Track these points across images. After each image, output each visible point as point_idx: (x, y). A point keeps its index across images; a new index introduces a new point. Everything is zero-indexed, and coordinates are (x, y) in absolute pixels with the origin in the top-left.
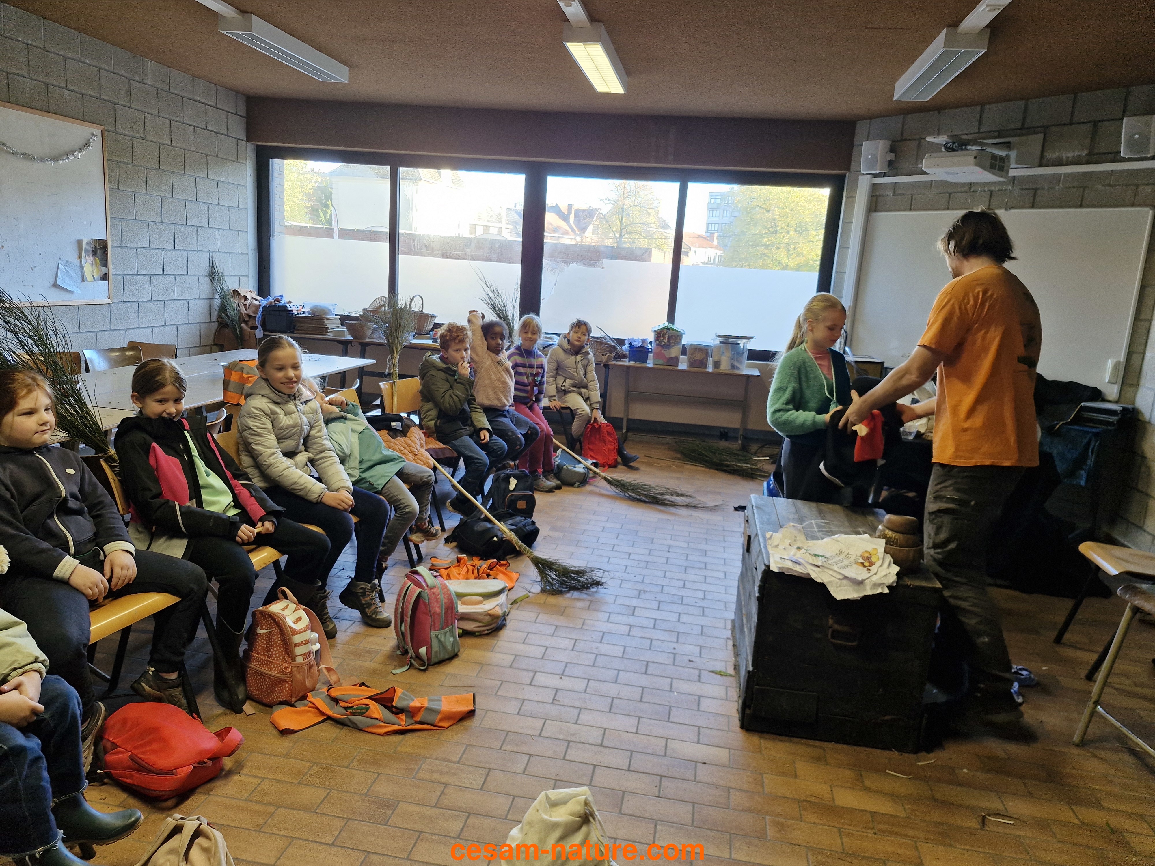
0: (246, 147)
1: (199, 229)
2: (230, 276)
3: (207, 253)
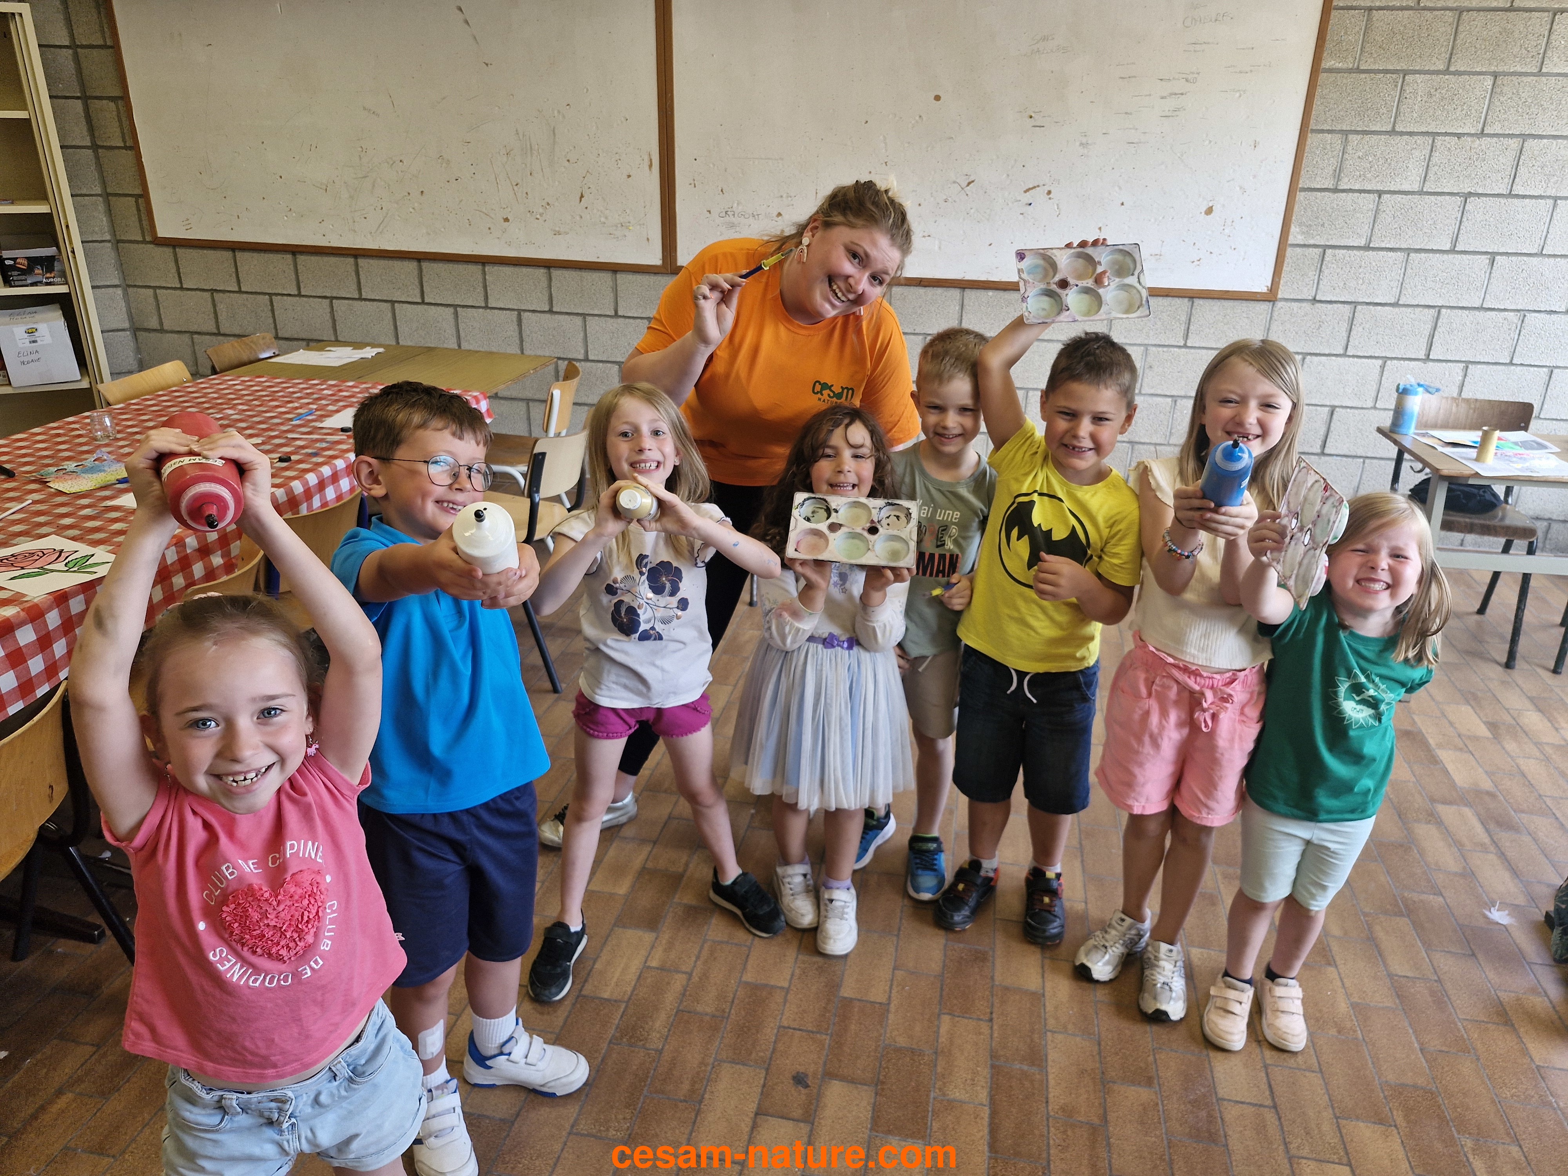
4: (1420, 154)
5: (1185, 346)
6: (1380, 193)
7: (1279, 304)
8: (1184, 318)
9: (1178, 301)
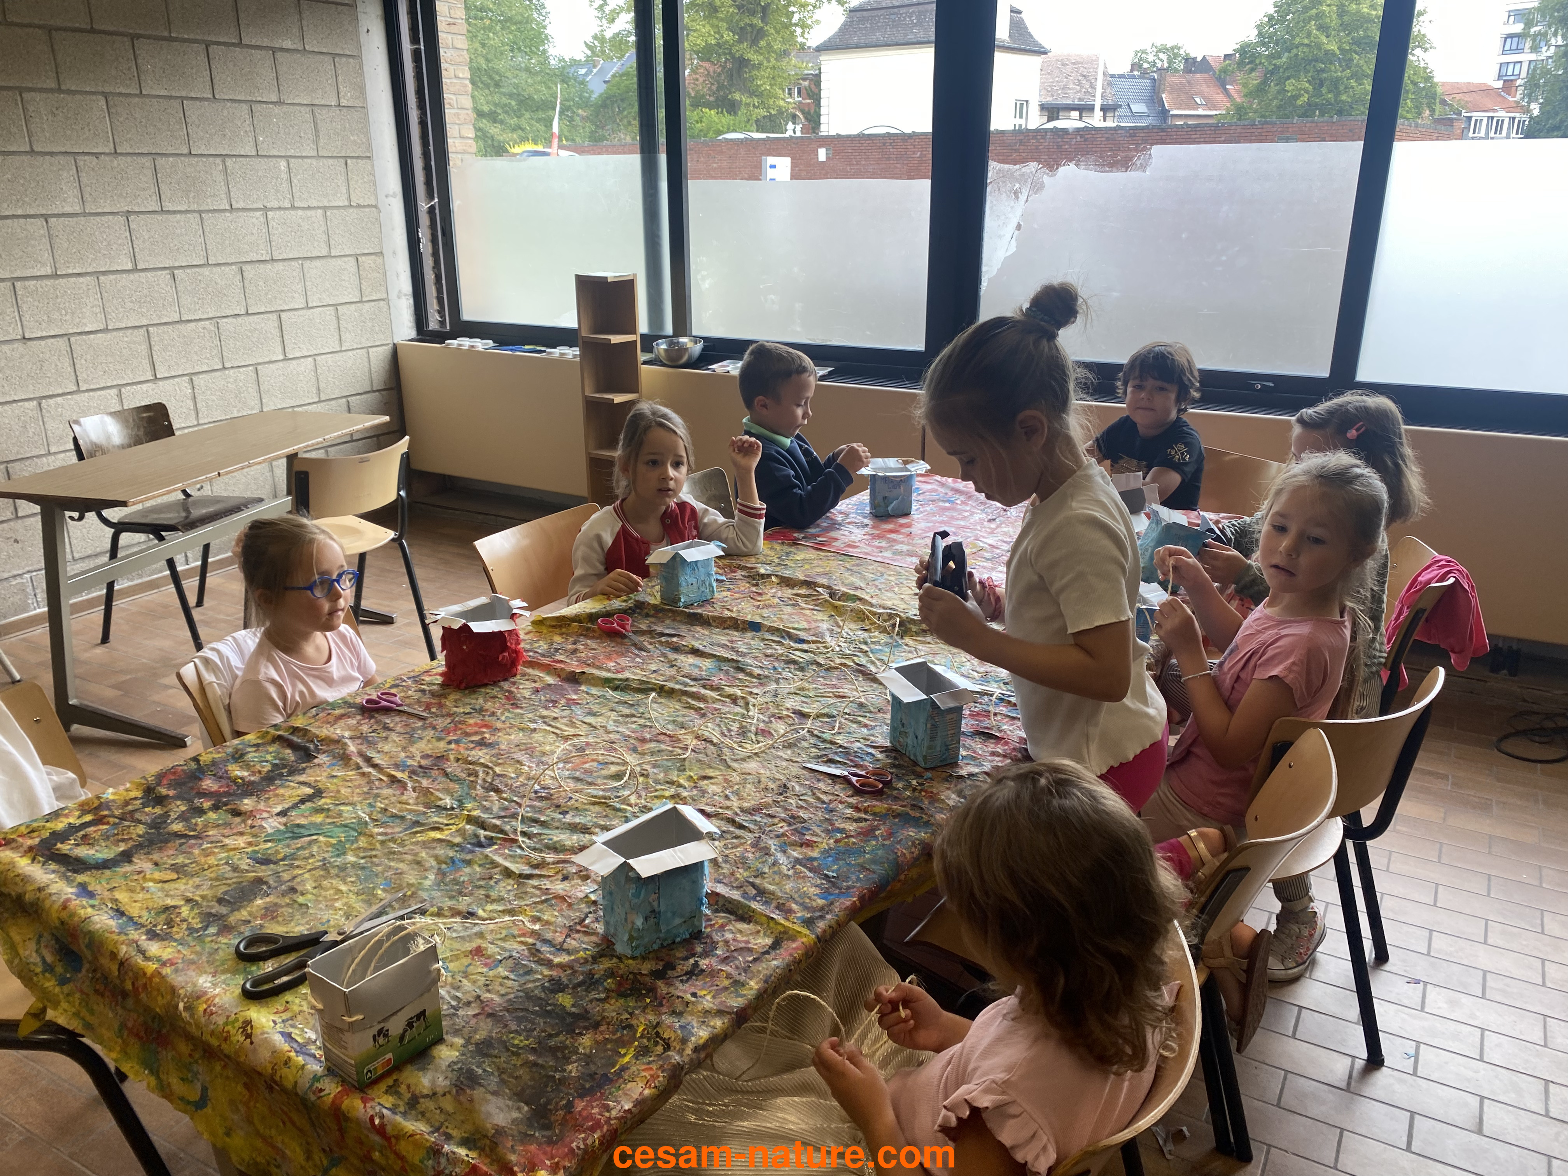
1: (229, 162)
2: (329, 256)
3: (258, 214)
4: (68, 175)
6: (45, 217)
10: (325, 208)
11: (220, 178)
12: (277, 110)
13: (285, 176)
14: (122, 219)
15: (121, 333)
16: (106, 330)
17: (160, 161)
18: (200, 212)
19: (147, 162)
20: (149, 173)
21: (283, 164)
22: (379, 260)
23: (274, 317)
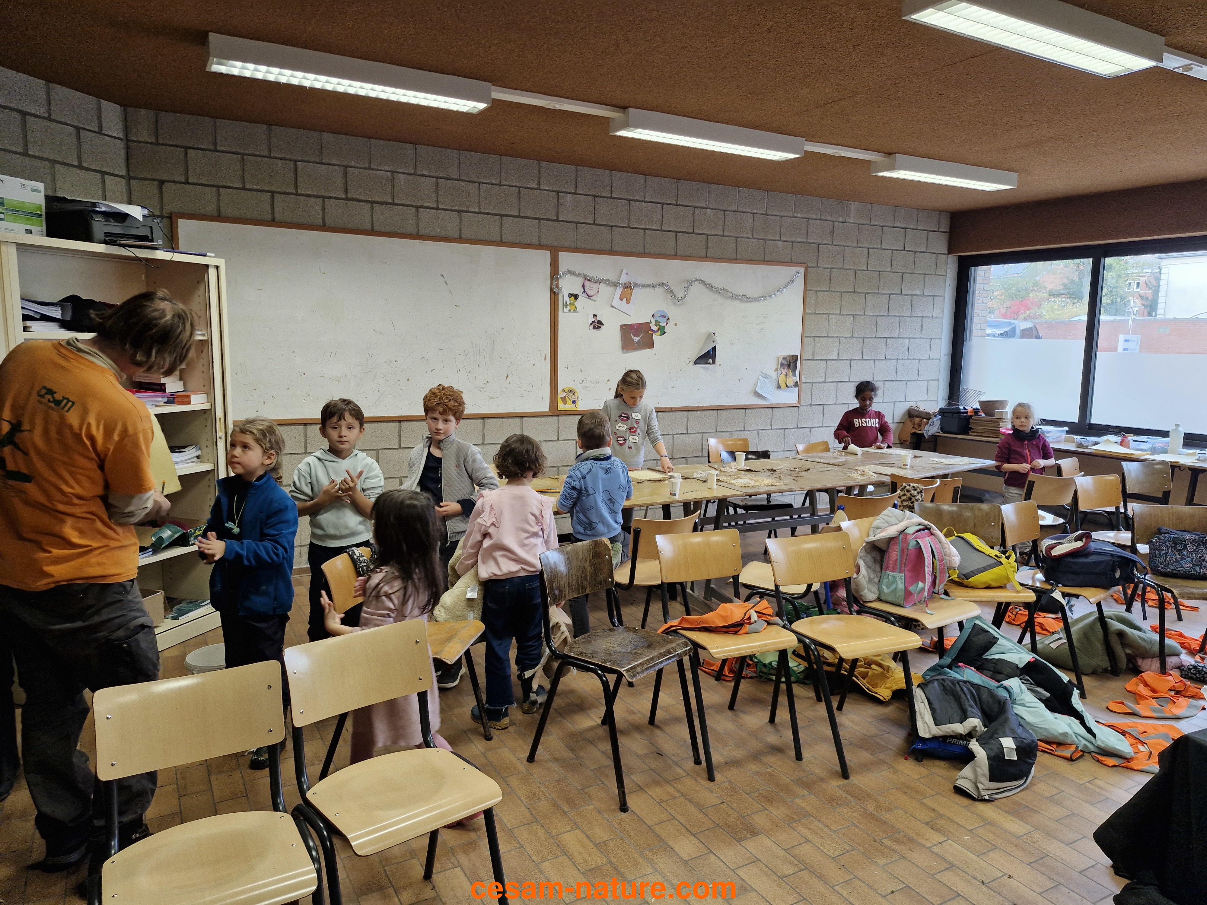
0: (947, 260)
1: (888, 340)
2: (917, 380)
3: (895, 361)
4: (836, 345)
5: (771, 429)
6: (826, 360)
7: (801, 407)
8: (770, 417)
9: (768, 410)
10: (919, 360)
11: (884, 346)
12: (909, 319)
13: (907, 346)
14: (849, 362)
15: (839, 406)
16: (835, 404)
17: (866, 340)
18: (874, 360)
19: (861, 340)
20: (861, 344)
21: (908, 340)
22: (936, 382)
23: (892, 404)
